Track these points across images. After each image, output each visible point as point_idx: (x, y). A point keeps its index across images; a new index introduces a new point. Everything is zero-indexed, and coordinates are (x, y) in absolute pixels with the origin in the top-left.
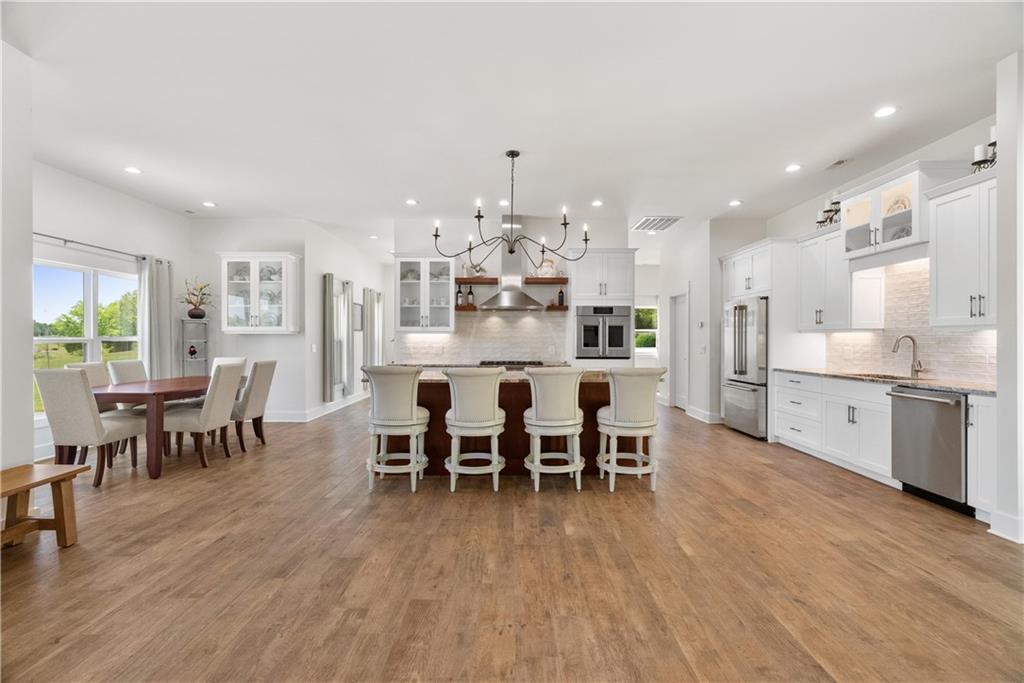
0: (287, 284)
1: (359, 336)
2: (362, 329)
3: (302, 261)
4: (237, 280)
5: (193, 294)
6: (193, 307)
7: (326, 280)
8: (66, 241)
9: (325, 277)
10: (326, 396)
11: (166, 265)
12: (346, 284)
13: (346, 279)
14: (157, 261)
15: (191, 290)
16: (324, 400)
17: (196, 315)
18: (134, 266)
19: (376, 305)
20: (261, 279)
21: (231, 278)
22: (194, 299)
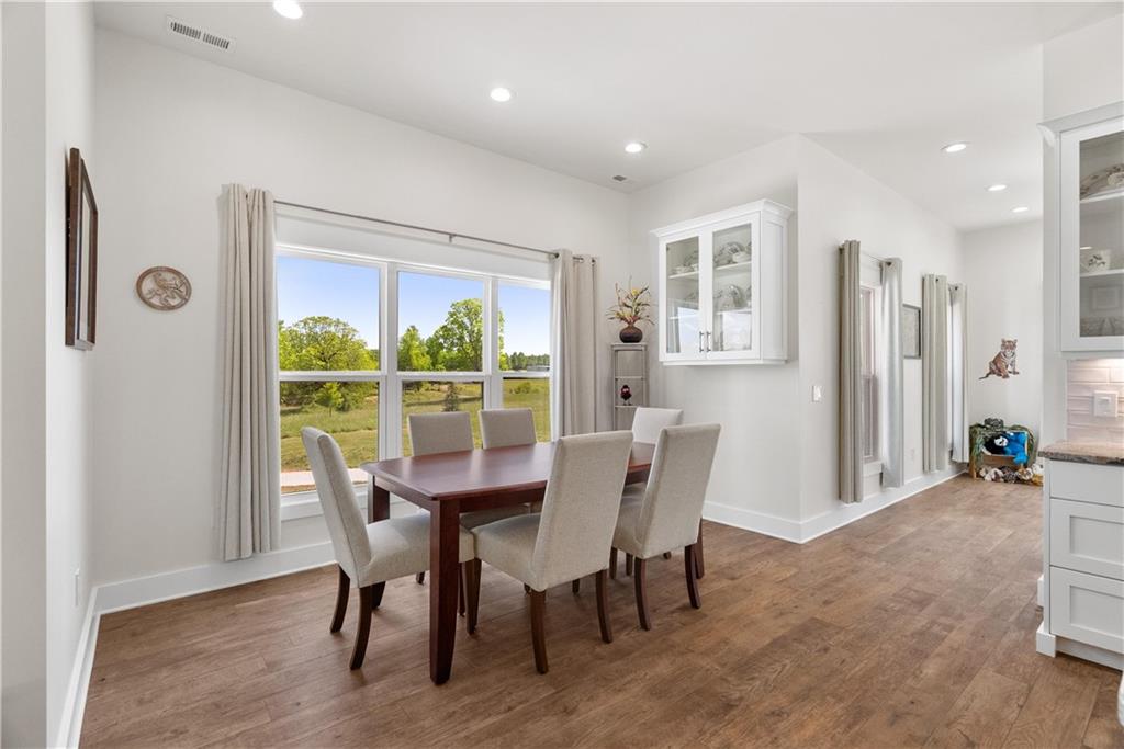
0: (762, 270)
1: (913, 368)
2: (920, 354)
3: (791, 219)
4: (682, 273)
5: (626, 306)
6: (627, 325)
7: (845, 257)
8: (452, 236)
9: (841, 250)
10: (844, 487)
11: (588, 262)
12: (886, 266)
13: (886, 256)
14: (574, 258)
15: (624, 300)
16: (840, 496)
17: (631, 337)
18: (545, 268)
19: (949, 308)
20: (717, 263)
21: (671, 271)
22: (627, 312)
